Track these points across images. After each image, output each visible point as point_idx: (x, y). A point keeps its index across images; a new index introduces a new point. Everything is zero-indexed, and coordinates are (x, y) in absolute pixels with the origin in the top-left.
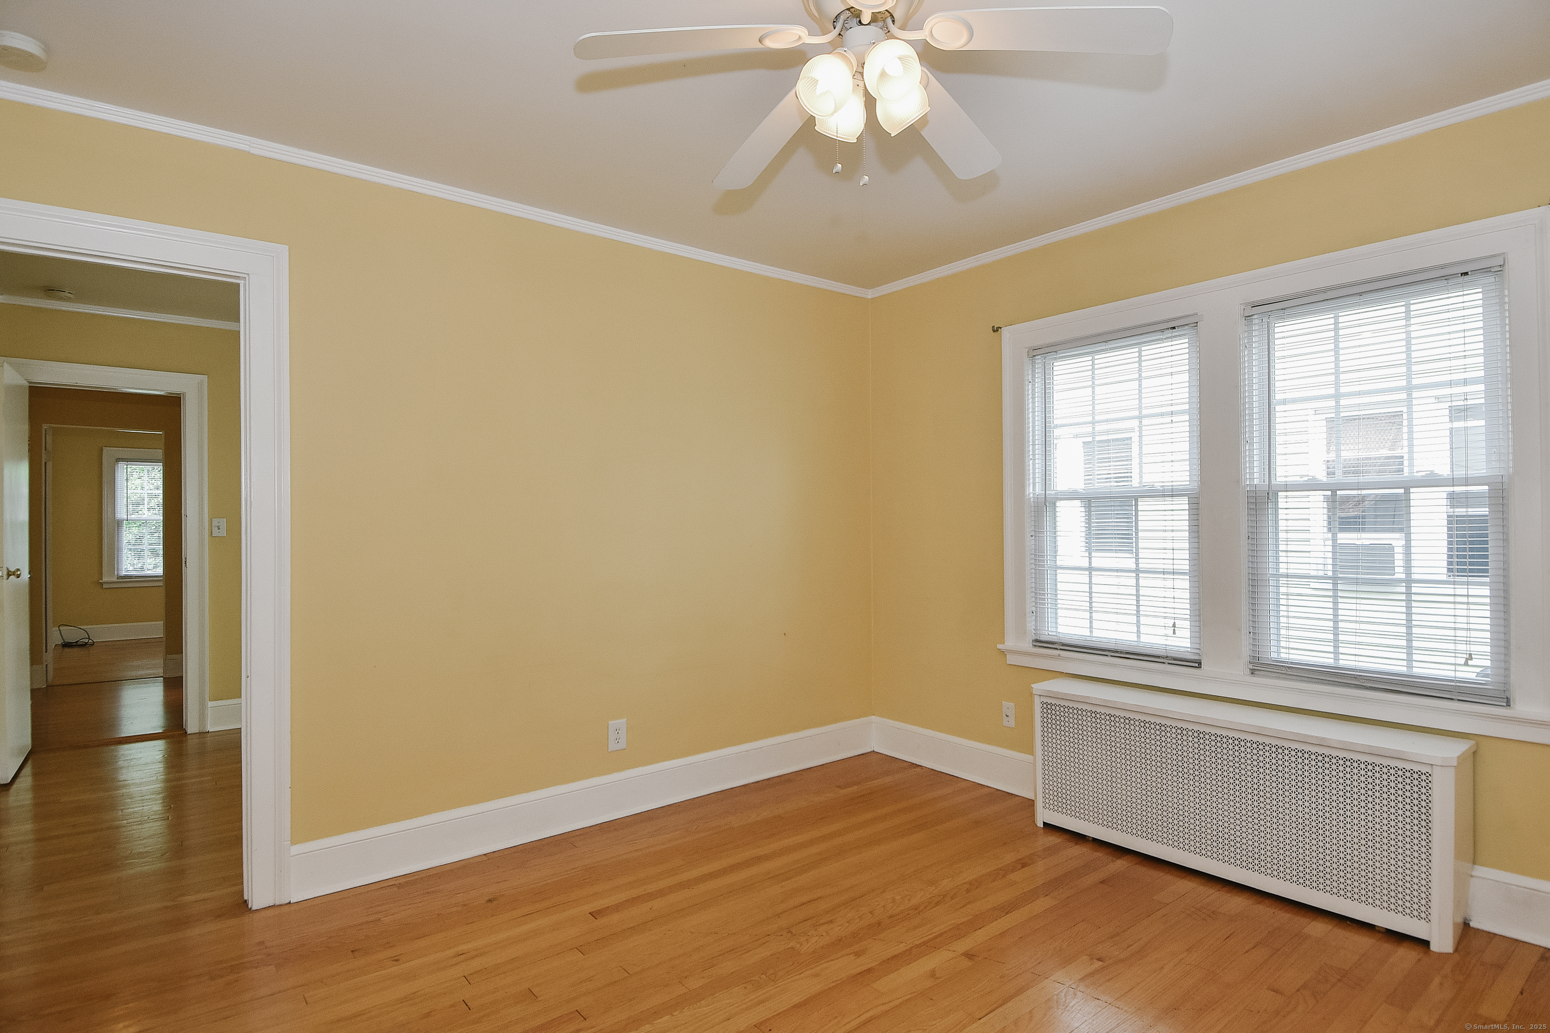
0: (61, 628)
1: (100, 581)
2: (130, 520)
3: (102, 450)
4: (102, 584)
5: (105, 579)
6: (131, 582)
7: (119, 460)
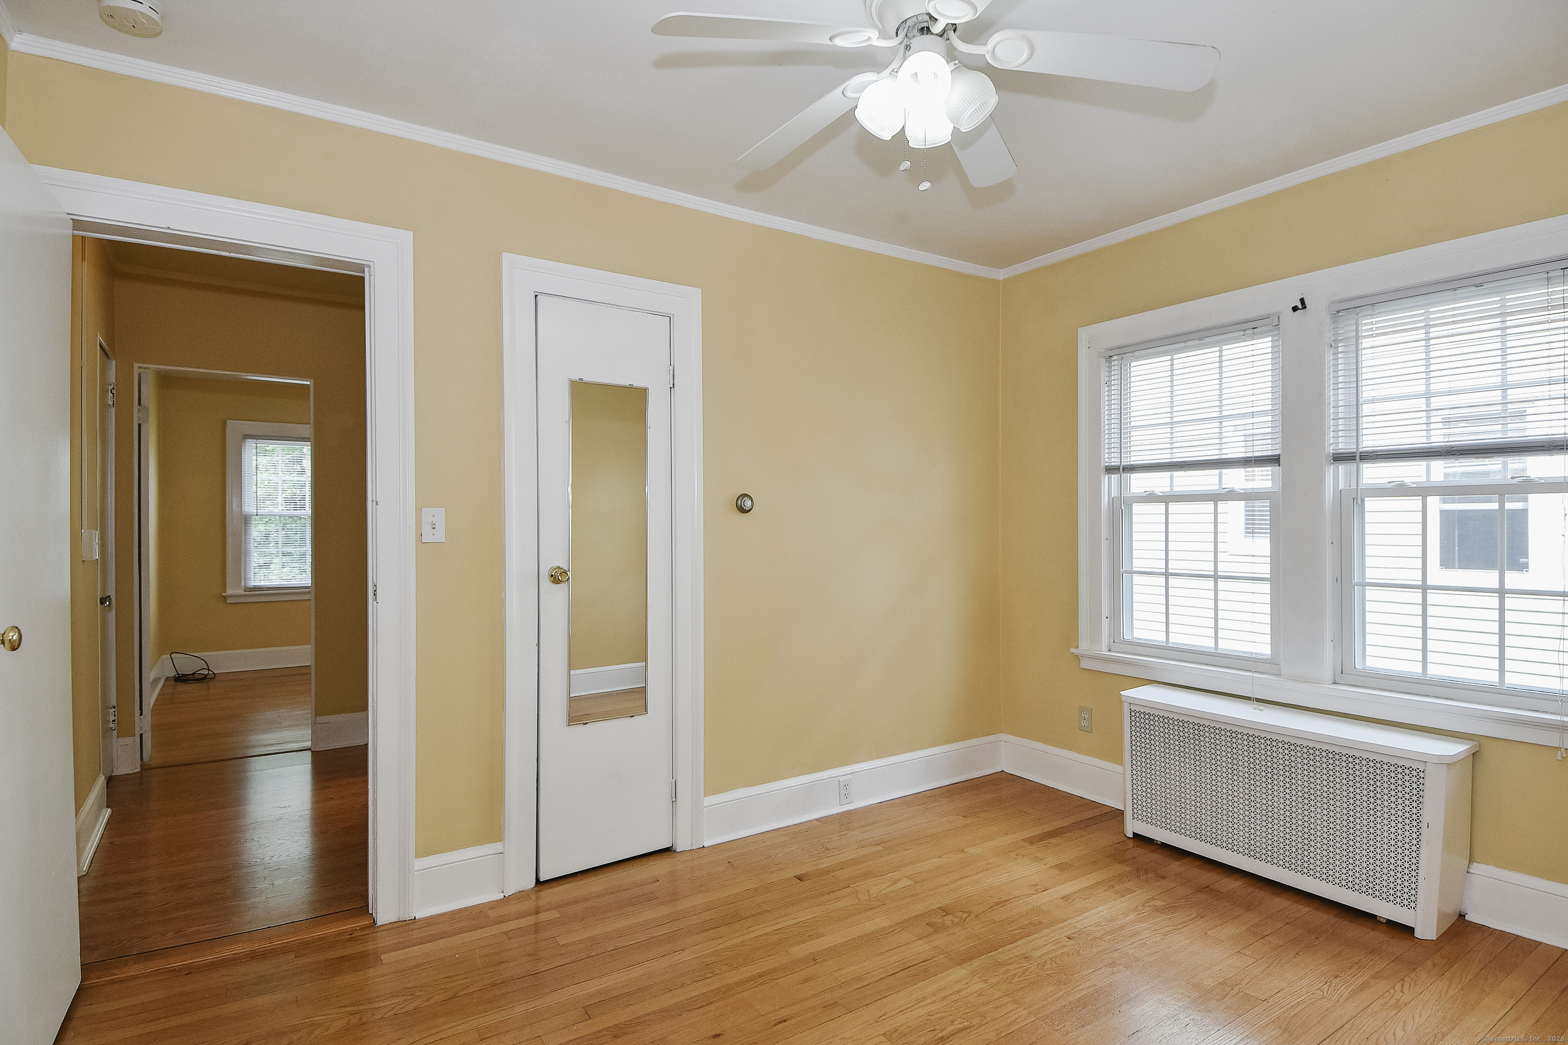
0: (172, 655)
1: (223, 594)
2: (260, 515)
3: (225, 423)
4: (225, 598)
5: (229, 592)
6: (260, 595)
7: (247, 437)
